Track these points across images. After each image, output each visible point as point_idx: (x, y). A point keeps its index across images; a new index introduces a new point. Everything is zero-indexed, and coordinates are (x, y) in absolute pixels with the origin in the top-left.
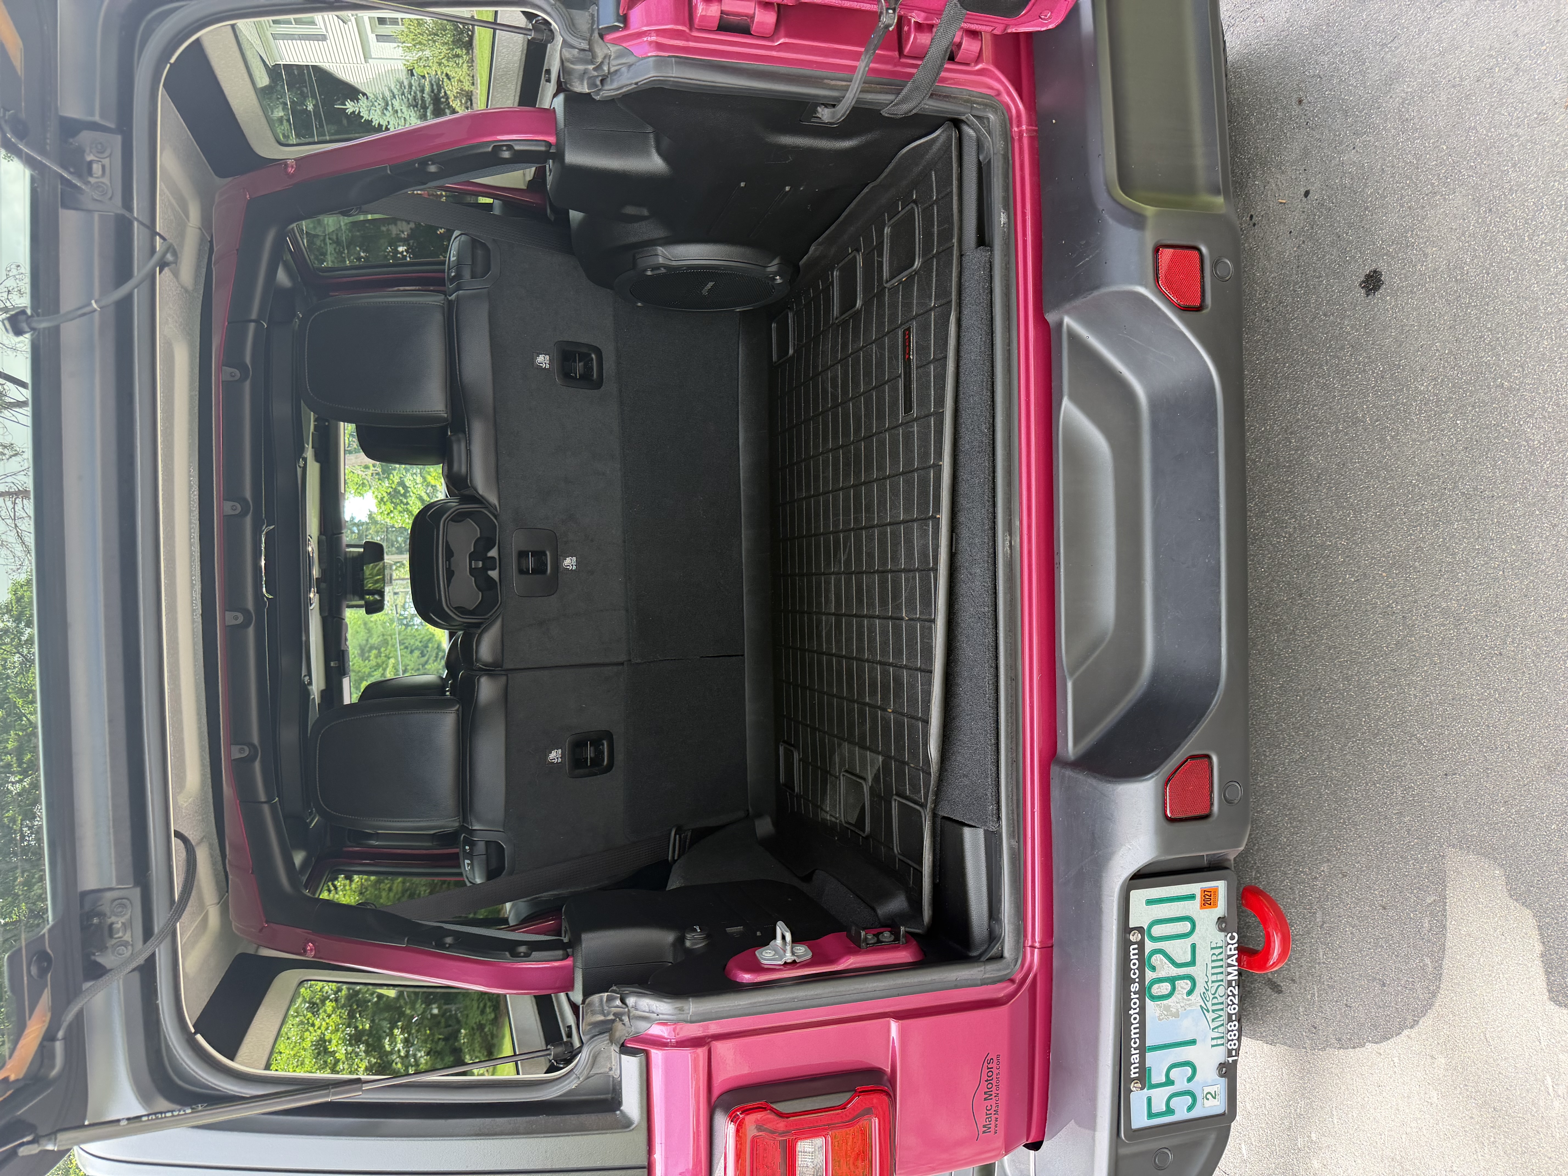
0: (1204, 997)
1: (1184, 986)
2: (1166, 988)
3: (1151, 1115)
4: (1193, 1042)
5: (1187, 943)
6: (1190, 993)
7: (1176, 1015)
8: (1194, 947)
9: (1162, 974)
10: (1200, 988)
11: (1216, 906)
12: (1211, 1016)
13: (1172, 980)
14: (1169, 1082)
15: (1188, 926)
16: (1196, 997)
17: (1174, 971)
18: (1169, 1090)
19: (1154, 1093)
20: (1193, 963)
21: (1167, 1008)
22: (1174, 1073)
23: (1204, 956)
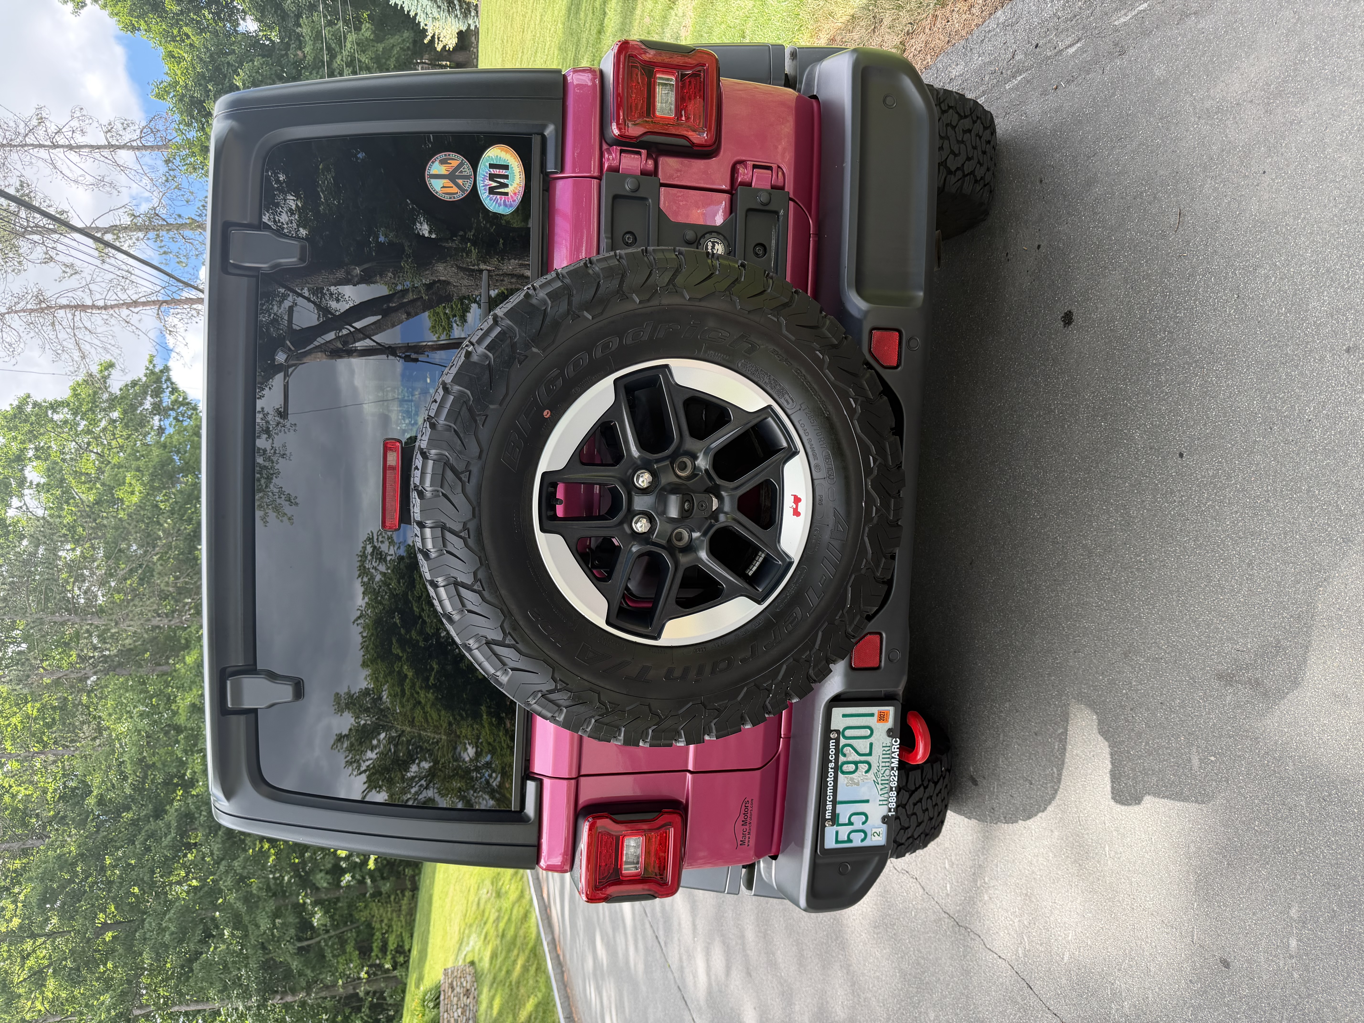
0: (876, 775)
1: (863, 767)
2: (852, 767)
3: (837, 841)
4: (867, 801)
5: (868, 742)
6: (867, 772)
7: (858, 784)
8: (871, 745)
9: (850, 759)
10: (874, 769)
11: (887, 721)
12: (880, 787)
13: (856, 763)
14: (850, 823)
15: (868, 732)
16: (871, 775)
17: (858, 758)
18: (850, 828)
19: (840, 829)
20: (870, 754)
21: (852, 779)
22: (854, 819)
23: (878, 751)
